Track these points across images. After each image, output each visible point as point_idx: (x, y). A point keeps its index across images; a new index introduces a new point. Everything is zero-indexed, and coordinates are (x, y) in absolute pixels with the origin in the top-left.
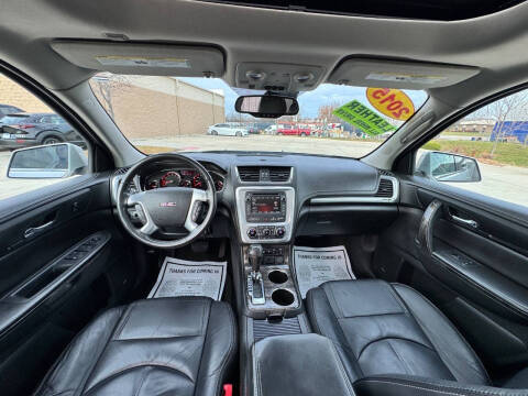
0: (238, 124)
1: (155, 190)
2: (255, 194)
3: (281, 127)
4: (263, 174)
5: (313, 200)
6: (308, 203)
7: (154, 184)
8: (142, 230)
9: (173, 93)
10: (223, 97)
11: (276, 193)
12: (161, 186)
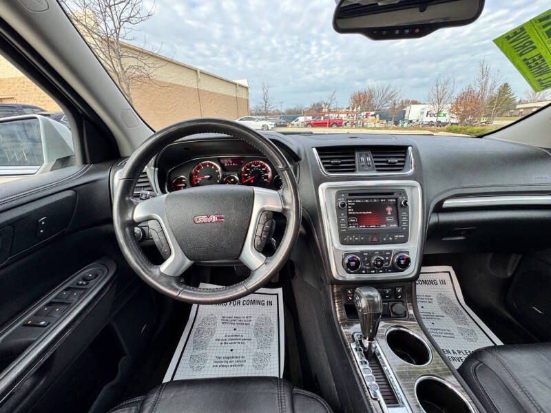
0: (263, 117)
1: (182, 191)
2: (352, 194)
3: (310, 118)
4: (362, 159)
5: (447, 204)
6: (439, 209)
7: (180, 181)
8: (164, 268)
9: (194, 86)
10: (247, 88)
11: (389, 193)
12: (193, 184)
